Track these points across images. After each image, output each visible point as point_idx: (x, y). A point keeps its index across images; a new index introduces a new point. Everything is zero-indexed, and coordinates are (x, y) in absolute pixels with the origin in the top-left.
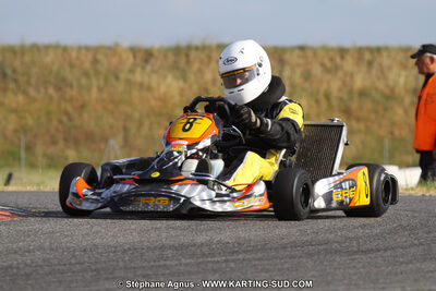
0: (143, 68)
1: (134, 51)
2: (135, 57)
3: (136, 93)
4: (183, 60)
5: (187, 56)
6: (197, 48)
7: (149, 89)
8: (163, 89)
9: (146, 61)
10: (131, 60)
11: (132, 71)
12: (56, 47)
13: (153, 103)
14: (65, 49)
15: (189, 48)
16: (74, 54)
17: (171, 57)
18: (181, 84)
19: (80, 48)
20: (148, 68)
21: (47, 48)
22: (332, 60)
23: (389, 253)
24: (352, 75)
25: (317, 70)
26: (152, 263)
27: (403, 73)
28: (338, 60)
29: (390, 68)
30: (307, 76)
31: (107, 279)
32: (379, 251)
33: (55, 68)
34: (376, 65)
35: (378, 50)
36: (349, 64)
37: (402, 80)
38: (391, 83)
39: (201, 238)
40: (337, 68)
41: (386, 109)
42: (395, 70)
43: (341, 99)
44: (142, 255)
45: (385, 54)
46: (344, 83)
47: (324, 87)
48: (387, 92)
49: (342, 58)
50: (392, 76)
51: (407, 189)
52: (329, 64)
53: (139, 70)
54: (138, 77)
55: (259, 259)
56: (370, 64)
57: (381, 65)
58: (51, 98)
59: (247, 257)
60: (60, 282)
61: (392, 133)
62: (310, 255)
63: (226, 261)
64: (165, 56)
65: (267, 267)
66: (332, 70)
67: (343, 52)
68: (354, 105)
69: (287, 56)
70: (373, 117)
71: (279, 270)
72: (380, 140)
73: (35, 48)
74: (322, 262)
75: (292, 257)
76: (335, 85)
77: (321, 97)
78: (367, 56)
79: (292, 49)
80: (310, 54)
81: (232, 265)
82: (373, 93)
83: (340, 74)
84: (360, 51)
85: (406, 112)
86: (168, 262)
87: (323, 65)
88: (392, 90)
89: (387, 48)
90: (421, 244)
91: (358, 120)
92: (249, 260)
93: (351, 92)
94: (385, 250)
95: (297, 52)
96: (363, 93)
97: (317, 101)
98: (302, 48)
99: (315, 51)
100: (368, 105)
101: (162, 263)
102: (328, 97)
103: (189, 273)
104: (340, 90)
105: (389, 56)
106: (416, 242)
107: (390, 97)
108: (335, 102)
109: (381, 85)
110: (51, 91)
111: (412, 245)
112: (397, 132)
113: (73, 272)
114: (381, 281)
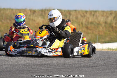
0: (33, 15)
1: (31, 10)
2: (31, 12)
3: (31, 22)
4: (44, 13)
5: (45, 12)
6: (47, 10)
7: (34, 21)
8: (38, 21)
9: (34, 13)
10: (30, 13)
11: (30, 16)
12: (10, 9)
13: (35, 24)
14: (12, 10)
15: (45, 10)
16: (14, 11)
17: (40, 12)
18: (43, 19)
19: (16, 10)
20: (34, 15)
21: (7, 9)
22: (83, 14)
23: (97, 67)
24: (89, 18)
25: (79, 16)
26: (34, 69)
27: (102, 18)
28: (85, 14)
29: (99, 16)
30: (77, 18)
31: (22, 73)
32: (95, 67)
33: (9, 15)
34: (95, 15)
35: (96, 11)
36: (88, 15)
37: (102, 20)
38: (99, 20)
39: (47, 62)
40: (85, 16)
41: (97, 27)
42: (100, 16)
43: (85, 24)
44: (32, 67)
45: (97, 12)
46: (86, 20)
47: (81, 21)
48: (98, 23)
49: (86, 13)
50: (99, 18)
51: (102, 50)
52: (82, 15)
53: (32, 16)
54: (32, 17)
55: (63, 69)
56: (93, 15)
57: (96, 15)
58: (8, 23)
59: (60, 68)
60: (9, 74)
61: (99, 34)
62: (76, 68)
63: (54, 69)
64: (39, 12)
65: (65, 71)
66: (83, 16)
67: (86, 12)
68: (89, 26)
69: (72, 13)
70: (94, 29)
71: (68, 72)
72: (96, 35)
73: (4, 9)
74: (79, 70)
75: (71, 68)
76: (84, 21)
77: (80, 23)
78: (93, 13)
79: (73, 11)
80: (77, 12)
81: (56, 70)
82: (94, 23)
83: (86, 18)
84: (91, 12)
85: (103, 28)
86: (38, 69)
87: (81, 15)
88: (99, 22)
89: (98, 11)
90: (106, 65)
91: (90, 30)
92: (60, 69)
93: (88, 22)
94: (96, 67)
95: (74, 12)
96: (91, 23)
97: (79, 25)
98: (75, 11)
99: (79, 11)
100: (93, 26)
101: (37, 69)
102: (82, 24)
103: (44, 72)
104: (85, 22)
105: (99, 13)
106: (105, 64)
107: (99, 24)
108: (84, 25)
109: (96, 21)
110: (8, 21)
111: (104, 65)
112: (100, 33)
113: (13, 71)
114: (95, 75)
